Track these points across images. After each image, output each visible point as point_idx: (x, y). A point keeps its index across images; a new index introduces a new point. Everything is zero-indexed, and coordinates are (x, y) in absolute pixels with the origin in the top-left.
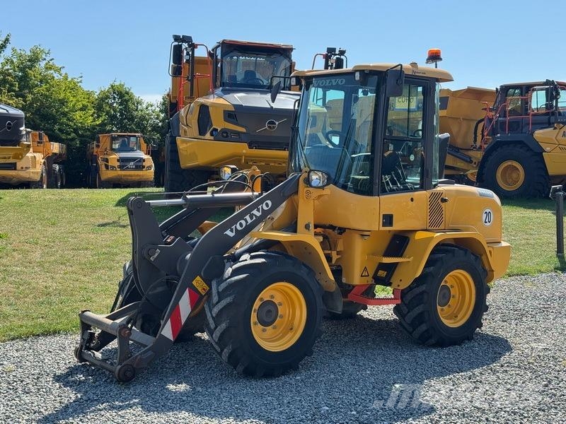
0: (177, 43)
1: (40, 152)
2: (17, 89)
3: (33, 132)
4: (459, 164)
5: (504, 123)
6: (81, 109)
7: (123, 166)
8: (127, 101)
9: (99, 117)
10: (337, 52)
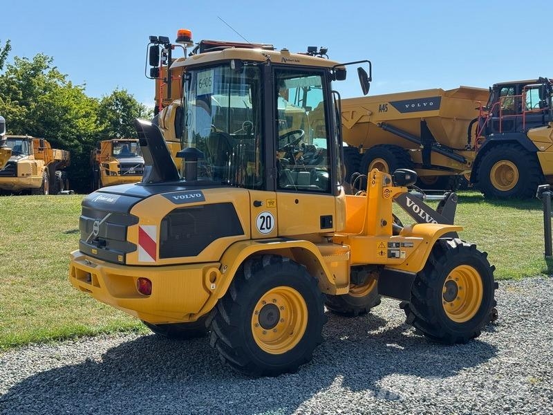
0: (153, 45)
1: (42, 159)
2: (21, 98)
3: (34, 139)
4: (453, 165)
5: (497, 122)
6: (84, 116)
7: (124, 172)
8: (129, 108)
9: (101, 123)
10: (318, 51)
